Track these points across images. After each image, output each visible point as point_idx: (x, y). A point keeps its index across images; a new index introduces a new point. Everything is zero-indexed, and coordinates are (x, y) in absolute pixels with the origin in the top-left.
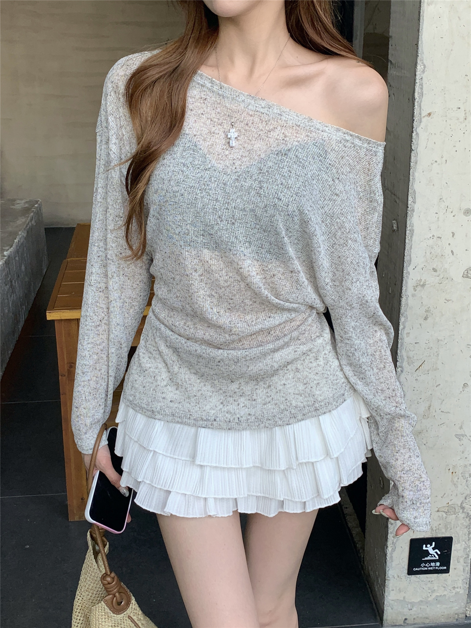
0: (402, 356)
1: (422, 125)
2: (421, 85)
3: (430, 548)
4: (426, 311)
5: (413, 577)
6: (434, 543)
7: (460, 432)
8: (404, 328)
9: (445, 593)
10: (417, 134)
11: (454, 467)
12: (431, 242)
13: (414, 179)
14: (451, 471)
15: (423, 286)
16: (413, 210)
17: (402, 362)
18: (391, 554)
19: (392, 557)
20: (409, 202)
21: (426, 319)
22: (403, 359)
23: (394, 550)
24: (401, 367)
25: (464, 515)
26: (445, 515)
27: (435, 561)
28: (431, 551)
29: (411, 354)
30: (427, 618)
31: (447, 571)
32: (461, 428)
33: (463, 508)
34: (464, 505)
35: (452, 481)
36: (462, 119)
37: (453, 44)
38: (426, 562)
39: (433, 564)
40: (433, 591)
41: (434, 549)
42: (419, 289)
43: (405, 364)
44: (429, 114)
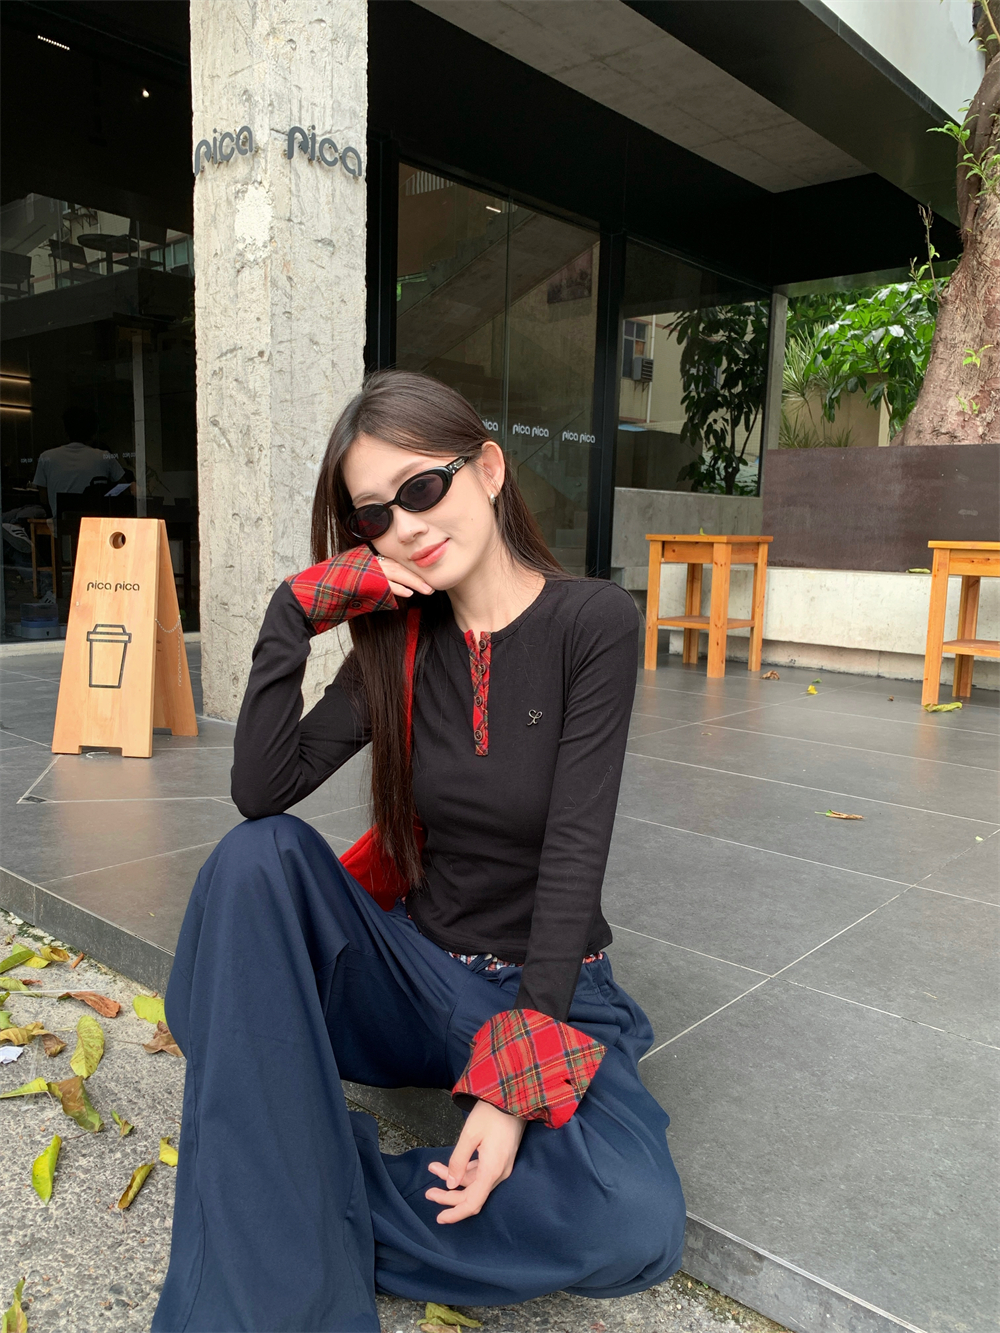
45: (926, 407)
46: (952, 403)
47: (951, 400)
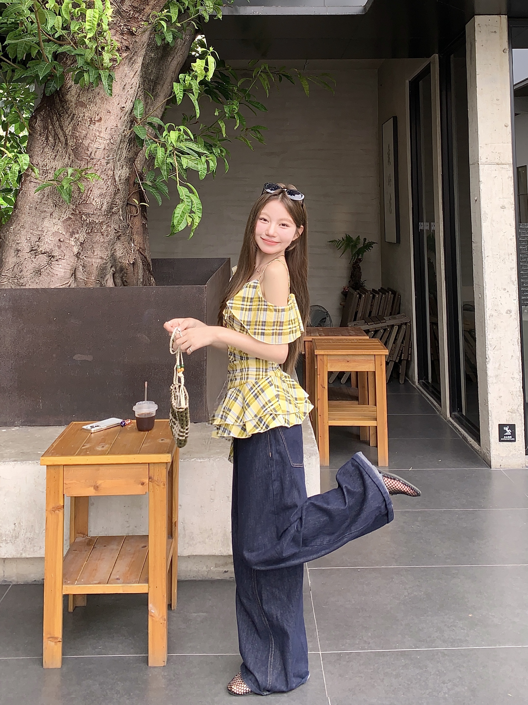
0: (488, 343)
1: (486, 260)
2: (484, 247)
3: (506, 429)
4: (495, 326)
5: (501, 443)
6: (508, 427)
7: (513, 376)
8: (487, 332)
9: (516, 453)
10: (484, 263)
11: (512, 391)
12: (493, 300)
13: (485, 277)
14: (511, 393)
15: (492, 316)
16: (486, 288)
17: (488, 346)
18: (491, 431)
19: (491, 432)
20: (484, 285)
21: (495, 329)
22: (488, 345)
23: (492, 429)
24: (488, 348)
25: (518, 414)
26: (511, 414)
27: (509, 435)
28: (507, 431)
29: (491, 343)
30: (509, 465)
31: (515, 441)
32: (513, 374)
33: (518, 411)
34: (518, 409)
35: (512, 398)
36: (499, 258)
37: (493, 234)
38: (506, 436)
39: (509, 437)
40: (511, 451)
41: (508, 429)
42: (491, 317)
43: (489, 347)
44: (488, 256)
45: (22, 227)
46: (46, 223)
47: (46, 220)
